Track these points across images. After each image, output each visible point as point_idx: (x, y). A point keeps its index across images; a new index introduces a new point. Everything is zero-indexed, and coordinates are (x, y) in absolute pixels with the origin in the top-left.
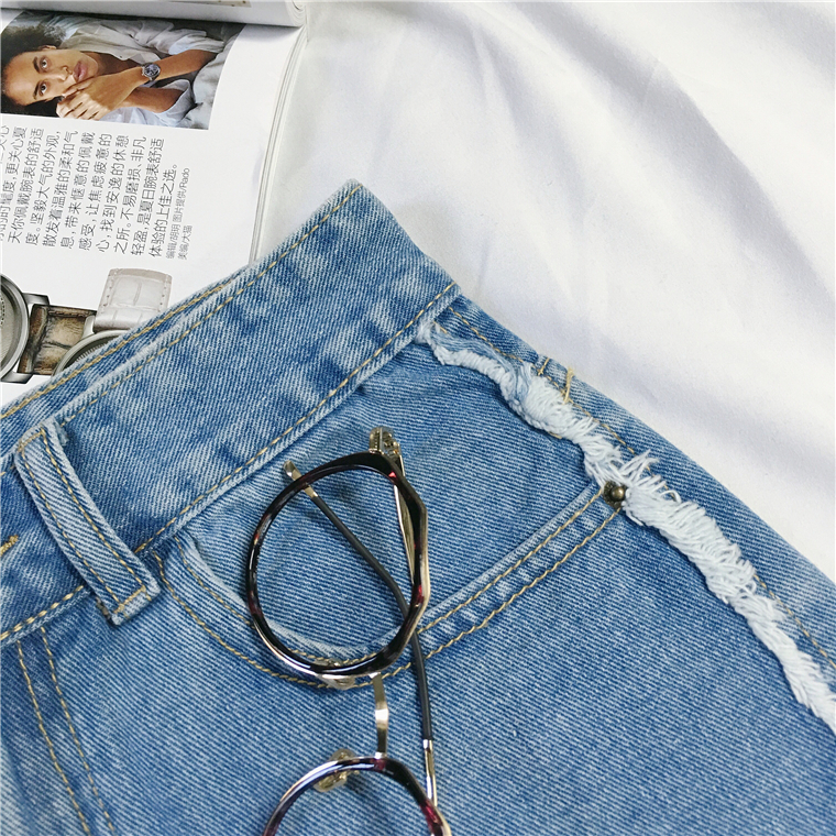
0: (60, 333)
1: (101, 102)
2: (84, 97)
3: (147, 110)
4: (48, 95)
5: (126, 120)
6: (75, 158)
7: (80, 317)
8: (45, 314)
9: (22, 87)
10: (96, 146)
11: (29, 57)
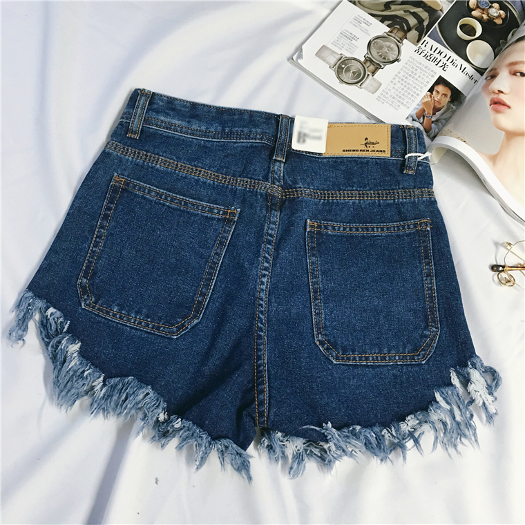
0: (372, 68)
1: (426, 102)
2: (429, 99)
3: (418, 110)
4: (434, 93)
5: (418, 104)
6: (414, 90)
7: (373, 73)
8: (378, 67)
9: (440, 88)
10: (415, 95)
11: (449, 94)
